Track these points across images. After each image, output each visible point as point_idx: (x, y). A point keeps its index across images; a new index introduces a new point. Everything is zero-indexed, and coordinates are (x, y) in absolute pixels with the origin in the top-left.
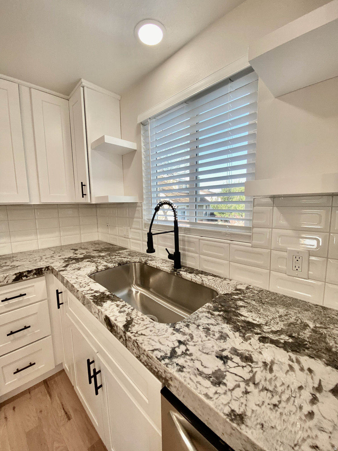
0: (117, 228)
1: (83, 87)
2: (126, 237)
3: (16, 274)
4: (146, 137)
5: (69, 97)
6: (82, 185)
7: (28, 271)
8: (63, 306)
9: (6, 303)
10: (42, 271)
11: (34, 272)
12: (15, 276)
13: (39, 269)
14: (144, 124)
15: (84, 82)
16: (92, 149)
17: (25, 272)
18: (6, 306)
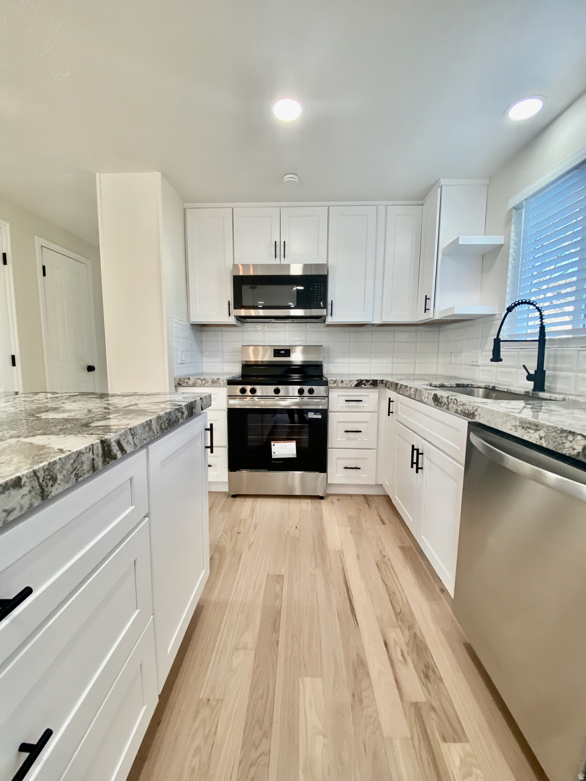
0: (464, 354)
1: (441, 187)
2: (475, 364)
3: (357, 381)
4: (518, 225)
5: (423, 202)
6: (426, 299)
7: (366, 380)
8: (392, 416)
9: (348, 403)
10: (377, 383)
11: (371, 382)
12: (357, 382)
13: (375, 380)
14: (517, 208)
15: (443, 182)
16: (443, 254)
17: (364, 380)
18: (348, 407)
